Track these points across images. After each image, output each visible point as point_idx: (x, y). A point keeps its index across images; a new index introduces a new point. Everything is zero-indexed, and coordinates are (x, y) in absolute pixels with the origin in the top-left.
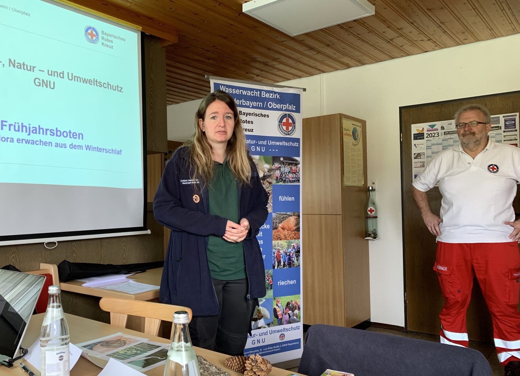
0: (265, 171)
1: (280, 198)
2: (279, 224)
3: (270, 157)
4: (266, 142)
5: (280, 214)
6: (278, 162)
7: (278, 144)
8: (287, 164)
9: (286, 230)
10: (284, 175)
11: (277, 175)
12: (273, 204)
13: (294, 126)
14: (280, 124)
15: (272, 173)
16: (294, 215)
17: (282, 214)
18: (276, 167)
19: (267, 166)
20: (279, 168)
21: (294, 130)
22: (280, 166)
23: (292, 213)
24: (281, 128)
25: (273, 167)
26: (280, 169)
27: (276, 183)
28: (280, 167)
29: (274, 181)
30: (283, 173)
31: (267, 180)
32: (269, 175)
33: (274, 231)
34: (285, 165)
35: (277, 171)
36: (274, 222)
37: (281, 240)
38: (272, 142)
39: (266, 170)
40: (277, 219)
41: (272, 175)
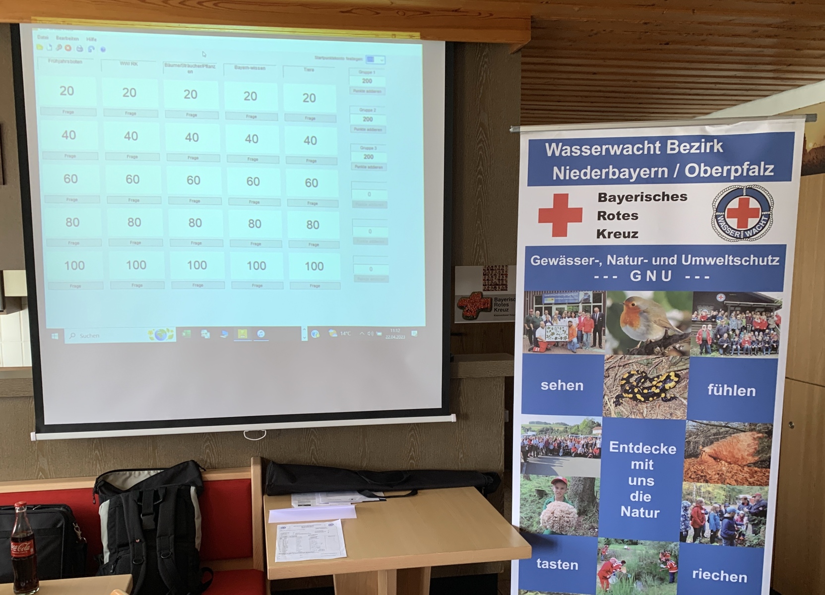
1: (710, 387)
2: (703, 447)
3: (686, 295)
4: (675, 258)
5: (707, 425)
6: (709, 306)
7: (710, 261)
8: (739, 309)
9: (723, 462)
10: (726, 335)
11: (705, 336)
12: (688, 402)
14: (718, 214)
15: (690, 330)
16: (751, 430)
17: (714, 425)
18: (703, 317)
19: (675, 315)
22: (715, 313)
23: (746, 424)
24: (723, 224)
25: (694, 316)
26: (715, 321)
27: (701, 353)
28: (715, 317)
29: (695, 349)
30: (724, 330)
31: (674, 348)
32: (682, 336)
33: (689, 460)
35: (704, 326)
36: (689, 442)
37: (707, 482)
38: (694, 259)
39: (673, 324)
40: (698, 435)
41: (690, 336)
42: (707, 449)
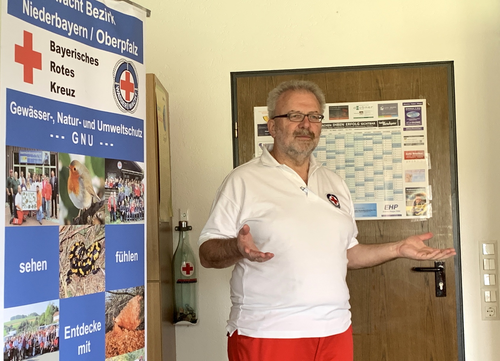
0: (93, 194)
1: (117, 255)
2: (115, 317)
3: (101, 160)
4: (94, 123)
5: (116, 294)
6: (114, 173)
7: (113, 129)
8: (128, 176)
9: (126, 330)
10: (123, 202)
11: (112, 203)
12: (106, 272)
13: (137, 92)
14: (116, 83)
15: (104, 198)
16: (137, 294)
17: (120, 294)
18: (111, 184)
19: (96, 182)
20: (115, 187)
21: (136, 99)
22: (117, 180)
23: (135, 289)
24: (119, 94)
25: (106, 183)
26: (117, 189)
27: (111, 221)
28: (117, 184)
29: (107, 217)
30: (122, 198)
31: (97, 216)
32: (100, 203)
33: (108, 335)
34: (125, 178)
35: (112, 193)
36: (107, 314)
37: (118, 354)
38: (104, 125)
39: (96, 191)
40: (112, 306)
41: (105, 203)
42: (117, 320)
